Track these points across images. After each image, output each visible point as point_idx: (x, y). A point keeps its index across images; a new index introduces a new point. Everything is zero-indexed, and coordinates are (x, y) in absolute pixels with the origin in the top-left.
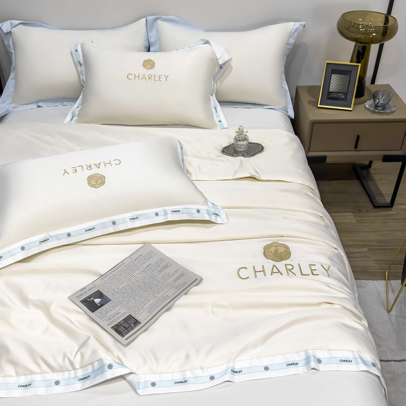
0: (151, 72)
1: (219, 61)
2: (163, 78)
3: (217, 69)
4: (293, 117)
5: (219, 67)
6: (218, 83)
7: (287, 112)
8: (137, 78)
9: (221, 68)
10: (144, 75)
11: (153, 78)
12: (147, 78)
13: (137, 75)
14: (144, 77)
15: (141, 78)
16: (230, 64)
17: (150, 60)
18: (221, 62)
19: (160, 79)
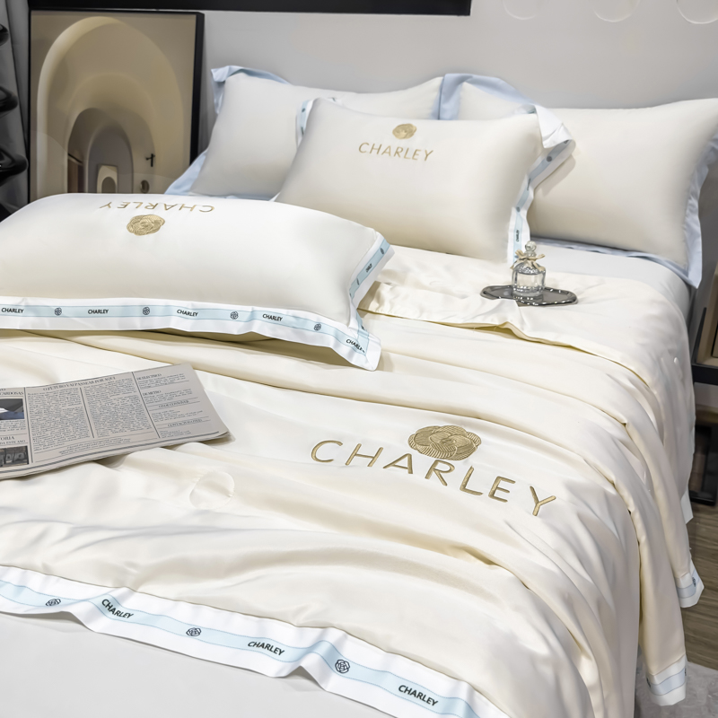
0: (404, 143)
1: (544, 143)
2: (421, 155)
3: (540, 159)
4: (696, 285)
5: (545, 157)
6: (540, 191)
7: (686, 274)
8: (375, 152)
9: (549, 159)
10: (389, 147)
11: (402, 154)
12: (393, 152)
13: (377, 146)
14: (388, 151)
15: (381, 151)
16: (570, 156)
17: (410, 125)
18: (547, 144)
19: (416, 157)
